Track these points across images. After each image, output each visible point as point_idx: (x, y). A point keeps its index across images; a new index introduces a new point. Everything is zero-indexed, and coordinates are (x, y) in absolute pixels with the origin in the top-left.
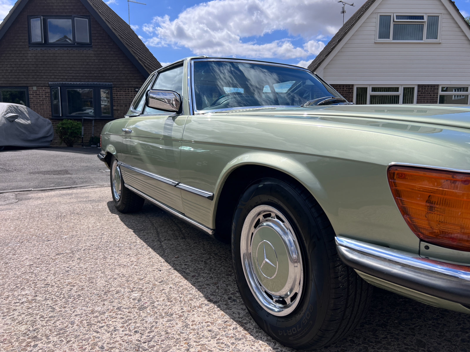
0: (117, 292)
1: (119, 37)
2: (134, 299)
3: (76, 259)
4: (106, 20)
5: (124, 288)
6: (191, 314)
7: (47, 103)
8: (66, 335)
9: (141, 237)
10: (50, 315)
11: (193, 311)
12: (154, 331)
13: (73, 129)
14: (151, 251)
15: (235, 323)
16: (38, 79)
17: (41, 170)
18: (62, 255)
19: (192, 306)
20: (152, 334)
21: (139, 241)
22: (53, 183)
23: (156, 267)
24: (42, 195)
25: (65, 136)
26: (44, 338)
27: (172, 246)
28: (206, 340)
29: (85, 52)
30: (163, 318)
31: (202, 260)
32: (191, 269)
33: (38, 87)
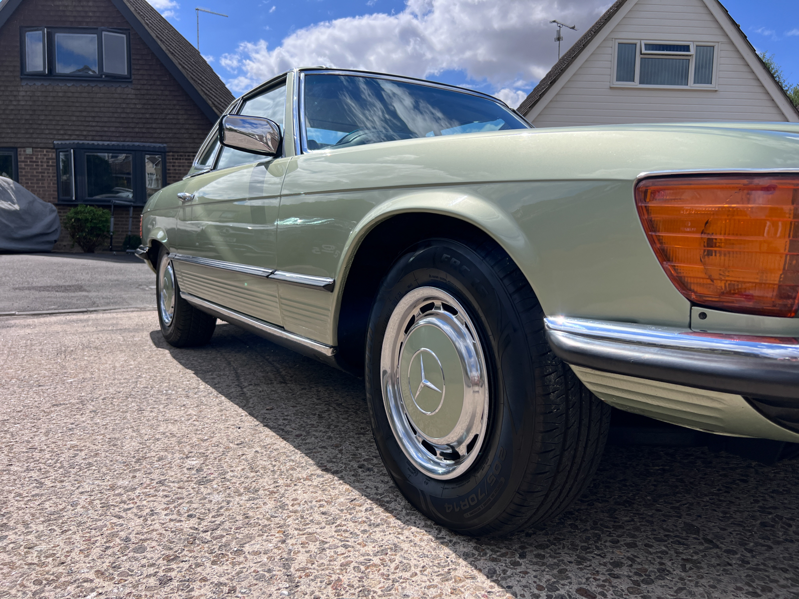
0: (160, 459)
1: (180, 67)
2: (188, 469)
3: (88, 412)
4: (157, 36)
5: (173, 453)
6: (291, 489)
7: (49, 177)
8: (61, 521)
9: (207, 380)
10: (33, 493)
11: (295, 485)
12: (222, 515)
13: (95, 221)
14: (225, 401)
15: (369, 501)
16: (35, 136)
17: (34, 285)
18: (63, 406)
19: (294, 477)
20: (218, 520)
21: (203, 386)
22: (54, 304)
23: (232, 423)
24: (35, 322)
25: (80, 234)
26: (20, 527)
27: (263, 393)
28: (317, 526)
29: (119, 90)
30: (240, 495)
31: (314, 412)
32: (293, 425)
33: (34, 149)
